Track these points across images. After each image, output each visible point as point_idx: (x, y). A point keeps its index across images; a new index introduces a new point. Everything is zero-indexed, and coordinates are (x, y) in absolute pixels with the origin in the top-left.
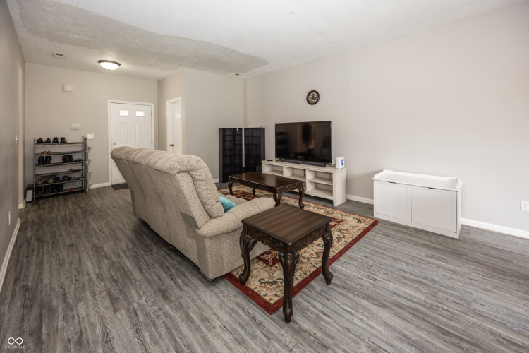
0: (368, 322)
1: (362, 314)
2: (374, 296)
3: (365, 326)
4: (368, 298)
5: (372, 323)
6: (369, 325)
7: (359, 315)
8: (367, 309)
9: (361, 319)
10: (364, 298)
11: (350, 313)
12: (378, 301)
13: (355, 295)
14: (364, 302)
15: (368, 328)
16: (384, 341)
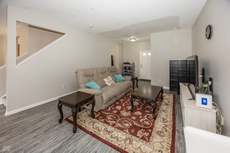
0: (47, 145)
1: (53, 143)
2: (60, 150)
3: (46, 144)
4: (60, 148)
5: (46, 146)
6: (46, 145)
7: (52, 142)
8: (54, 146)
9: (50, 143)
10: (61, 145)
11: (55, 139)
12: (56, 151)
13: (64, 142)
14: (58, 145)
15: (45, 144)
16: (36, 149)
